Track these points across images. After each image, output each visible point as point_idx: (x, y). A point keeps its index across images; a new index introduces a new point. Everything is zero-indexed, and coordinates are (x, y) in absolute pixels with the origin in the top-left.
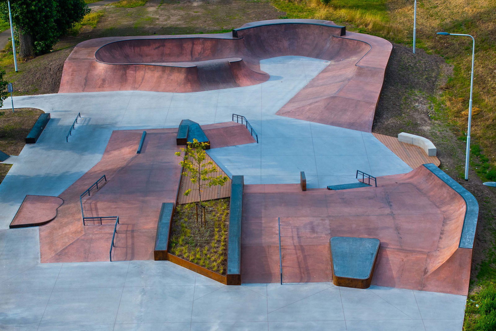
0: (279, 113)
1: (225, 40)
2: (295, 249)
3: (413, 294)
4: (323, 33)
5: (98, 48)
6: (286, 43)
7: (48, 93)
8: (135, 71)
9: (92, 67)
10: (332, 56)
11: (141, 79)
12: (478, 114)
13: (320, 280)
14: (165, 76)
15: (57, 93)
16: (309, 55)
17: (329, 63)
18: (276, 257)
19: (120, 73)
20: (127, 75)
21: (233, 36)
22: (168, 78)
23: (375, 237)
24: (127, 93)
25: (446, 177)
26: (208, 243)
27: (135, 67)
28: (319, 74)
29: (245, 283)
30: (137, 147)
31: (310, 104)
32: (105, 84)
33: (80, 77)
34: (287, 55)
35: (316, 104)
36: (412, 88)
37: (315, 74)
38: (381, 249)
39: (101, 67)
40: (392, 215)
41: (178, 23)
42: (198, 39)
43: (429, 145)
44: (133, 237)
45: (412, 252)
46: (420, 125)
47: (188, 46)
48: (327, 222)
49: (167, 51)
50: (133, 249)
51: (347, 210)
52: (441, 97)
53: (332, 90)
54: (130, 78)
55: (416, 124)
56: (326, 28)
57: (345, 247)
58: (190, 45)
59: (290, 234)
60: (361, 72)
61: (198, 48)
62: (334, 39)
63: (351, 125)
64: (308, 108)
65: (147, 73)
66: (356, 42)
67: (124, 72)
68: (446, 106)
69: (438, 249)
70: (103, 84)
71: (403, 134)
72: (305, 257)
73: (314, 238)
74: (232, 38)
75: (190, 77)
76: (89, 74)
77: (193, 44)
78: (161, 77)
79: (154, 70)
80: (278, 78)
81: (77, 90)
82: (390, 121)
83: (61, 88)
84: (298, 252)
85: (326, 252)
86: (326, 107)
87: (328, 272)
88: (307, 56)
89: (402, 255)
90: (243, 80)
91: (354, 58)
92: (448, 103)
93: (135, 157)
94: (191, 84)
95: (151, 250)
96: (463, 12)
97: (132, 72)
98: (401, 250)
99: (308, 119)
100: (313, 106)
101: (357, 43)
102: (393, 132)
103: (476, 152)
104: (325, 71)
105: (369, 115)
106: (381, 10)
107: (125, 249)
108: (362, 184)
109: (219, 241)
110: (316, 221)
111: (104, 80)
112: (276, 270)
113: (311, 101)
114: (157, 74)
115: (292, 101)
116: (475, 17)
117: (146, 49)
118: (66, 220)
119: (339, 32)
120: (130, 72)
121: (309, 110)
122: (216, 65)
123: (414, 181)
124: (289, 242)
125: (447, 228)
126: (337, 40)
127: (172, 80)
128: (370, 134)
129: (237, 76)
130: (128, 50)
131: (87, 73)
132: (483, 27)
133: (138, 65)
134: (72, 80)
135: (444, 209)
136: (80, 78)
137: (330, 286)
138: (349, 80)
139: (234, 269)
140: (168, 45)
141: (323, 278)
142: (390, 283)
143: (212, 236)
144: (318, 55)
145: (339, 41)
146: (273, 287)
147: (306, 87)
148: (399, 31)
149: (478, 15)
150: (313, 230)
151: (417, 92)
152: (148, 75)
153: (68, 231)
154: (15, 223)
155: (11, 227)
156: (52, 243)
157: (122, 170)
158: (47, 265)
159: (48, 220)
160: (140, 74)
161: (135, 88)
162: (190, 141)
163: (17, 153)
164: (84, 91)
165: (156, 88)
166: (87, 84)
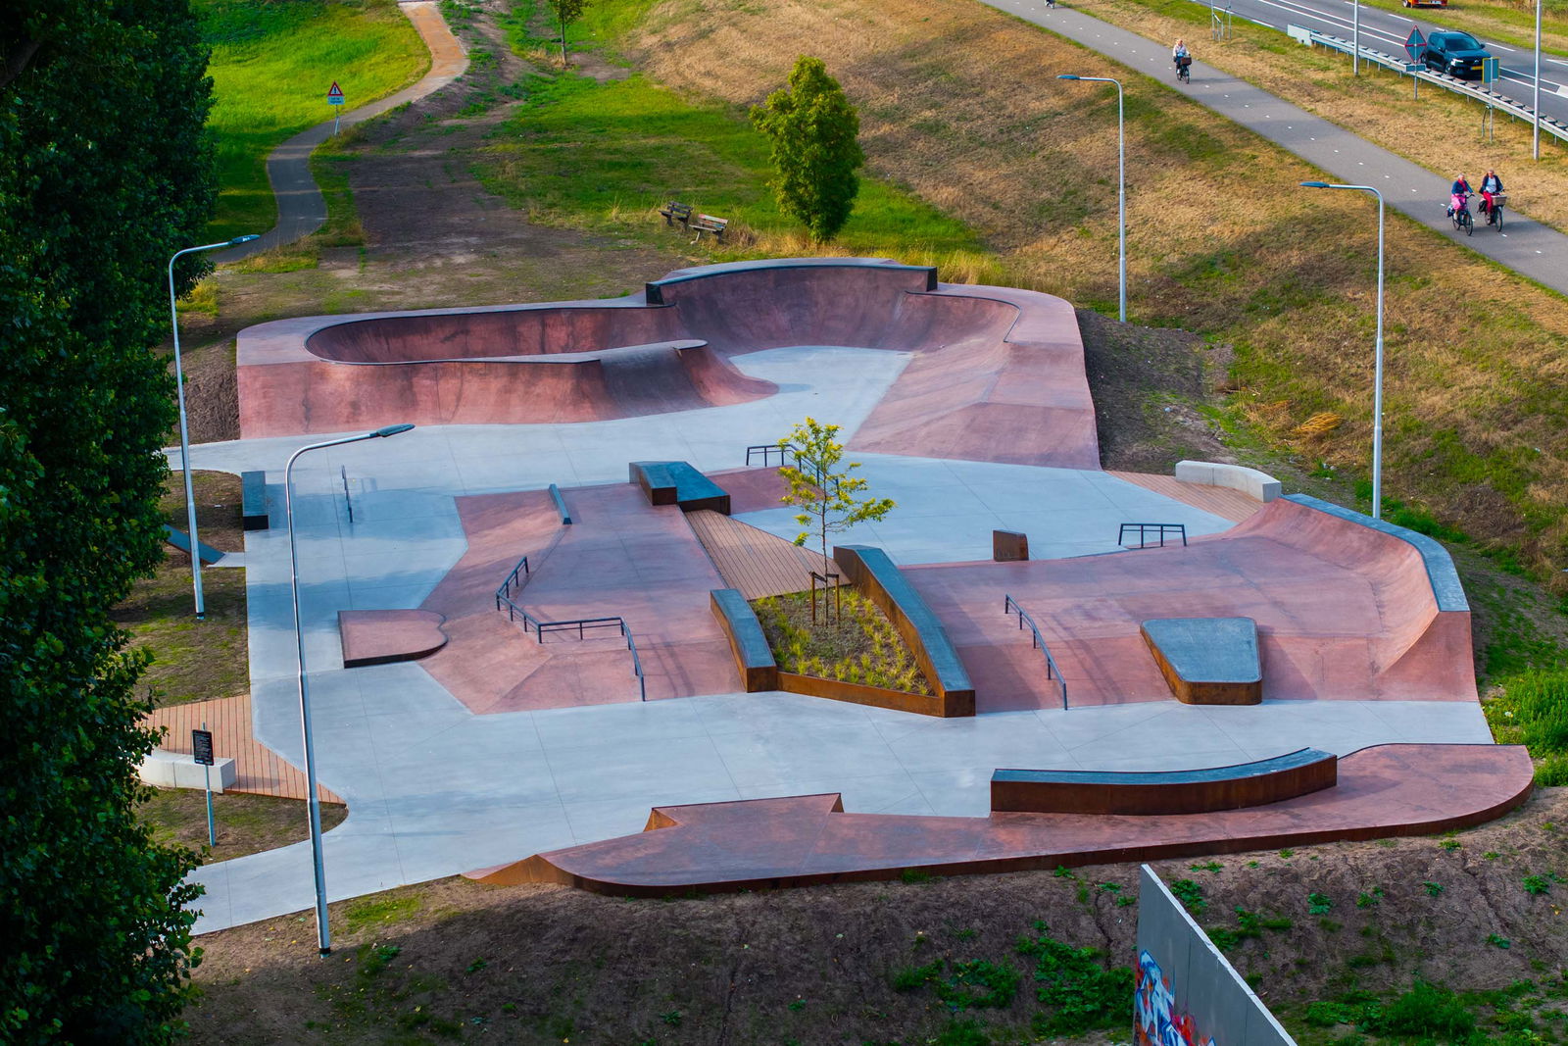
0: (851, 447)
1: (629, 311)
2: (1070, 647)
3: (1364, 706)
4: (877, 288)
5: (302, 337)
8: (436, 379)
11: (454, 398)
12: (1336, 428)
13: (1145, 699)
14: (521, 388)
15: (238, 438)
16: (850, 343)
18: (1032, 664)
19: (399, 383)
20: (415, 389)
21: (648, 302)
22: (527, 393)
25: (1346, 512)
26: (862, 649)
27: (435, 369)
28: (901, 375)
29: (982, 712)
30: (556, 514)
31: (926, 424)
32: (360, 414)
33: (289, 399)
34: (791, 344)
35: (941, 423)
36: (1154, 387)
37: (889, 376)
38: (1261, 635)
39: (341, 374)
40: (1249, 584)
42: (558, 310)
43: (1260, 477)
47: (530, 332)
49: (476, 344)
50: (684, 676)
51: (1144, 584)
54: (424, 398)
56: (887, 274)
57: (1181, 635)
58: (537, 329)
60: (1023, 354)
61: (559, 335)
62: (910, 300)
63: (1048, 460)
64: (923, 432)
65: (469, 381)
66: (971, 301)
67: (405, 382)
69: (1386, 628)
71: (1186, 463)
72: (1095, 659)
73: (1100, 628)
74: (645, 305)
75: (586, 387)
76: (310, 393)
77: (545, 326)
78: (507, 391)
79: (485, 374)
80: (801, 388)
81: (287, 431)
82: (1135, 448)
83: (243, 427)
84: (1077, 651)
85: (1139, 649)
86: (968, 426)
87: (1160, 684)
88: (845, 346)
90: (721, 394)
92: (1253, 415)
93: (564, 531)
94: (591, 403)
95: (730, 672)
96: (1207, 236)
97: (428, 382)
99: (934, 454)
100: (934, 426)
101: (975, 305)
102: (1152, 467)
107: (665, 678)
109: (886, 647)
110: (1088, 603)
112: (1042, 686)
113: (925, 418)
114: (496, 384)
115: (869, 425)
116: (1243, 244)
117: (419, 342)
119: (921, 281)
120: (423, 383)
122: (647, 357)
124: (1051, 638)
125: (1387, 597)
126: (920, 300)
127: (538, 395)
128: (1101, 473)
129: (701, 382)
130: (372, 345)
131: (305, 392)
133: (441, 365)
134: (270, 407)
136: (290, 404)
137: (1177, 706)
138: (998, 373)
139: (956, 681)
140: (478, 330)
141: (1159, 695)
142: (1303, 694)
143: (866, 637)
144: (875, 341)
146: (1052, 715)
150: (1090, 616)
152: (472, 386)
153: (502, 657)
154: (355, 656)
155: (349, 664)
156: (474, 682)
157: (550, 552)
158: (492, 717)
159: (432, 647)
160: (448, 386)
161: (443, 421)
162: (684, 498)
163: (237, 547)
164: (307, 432)
165: (499, 417)
166: (311, 415)
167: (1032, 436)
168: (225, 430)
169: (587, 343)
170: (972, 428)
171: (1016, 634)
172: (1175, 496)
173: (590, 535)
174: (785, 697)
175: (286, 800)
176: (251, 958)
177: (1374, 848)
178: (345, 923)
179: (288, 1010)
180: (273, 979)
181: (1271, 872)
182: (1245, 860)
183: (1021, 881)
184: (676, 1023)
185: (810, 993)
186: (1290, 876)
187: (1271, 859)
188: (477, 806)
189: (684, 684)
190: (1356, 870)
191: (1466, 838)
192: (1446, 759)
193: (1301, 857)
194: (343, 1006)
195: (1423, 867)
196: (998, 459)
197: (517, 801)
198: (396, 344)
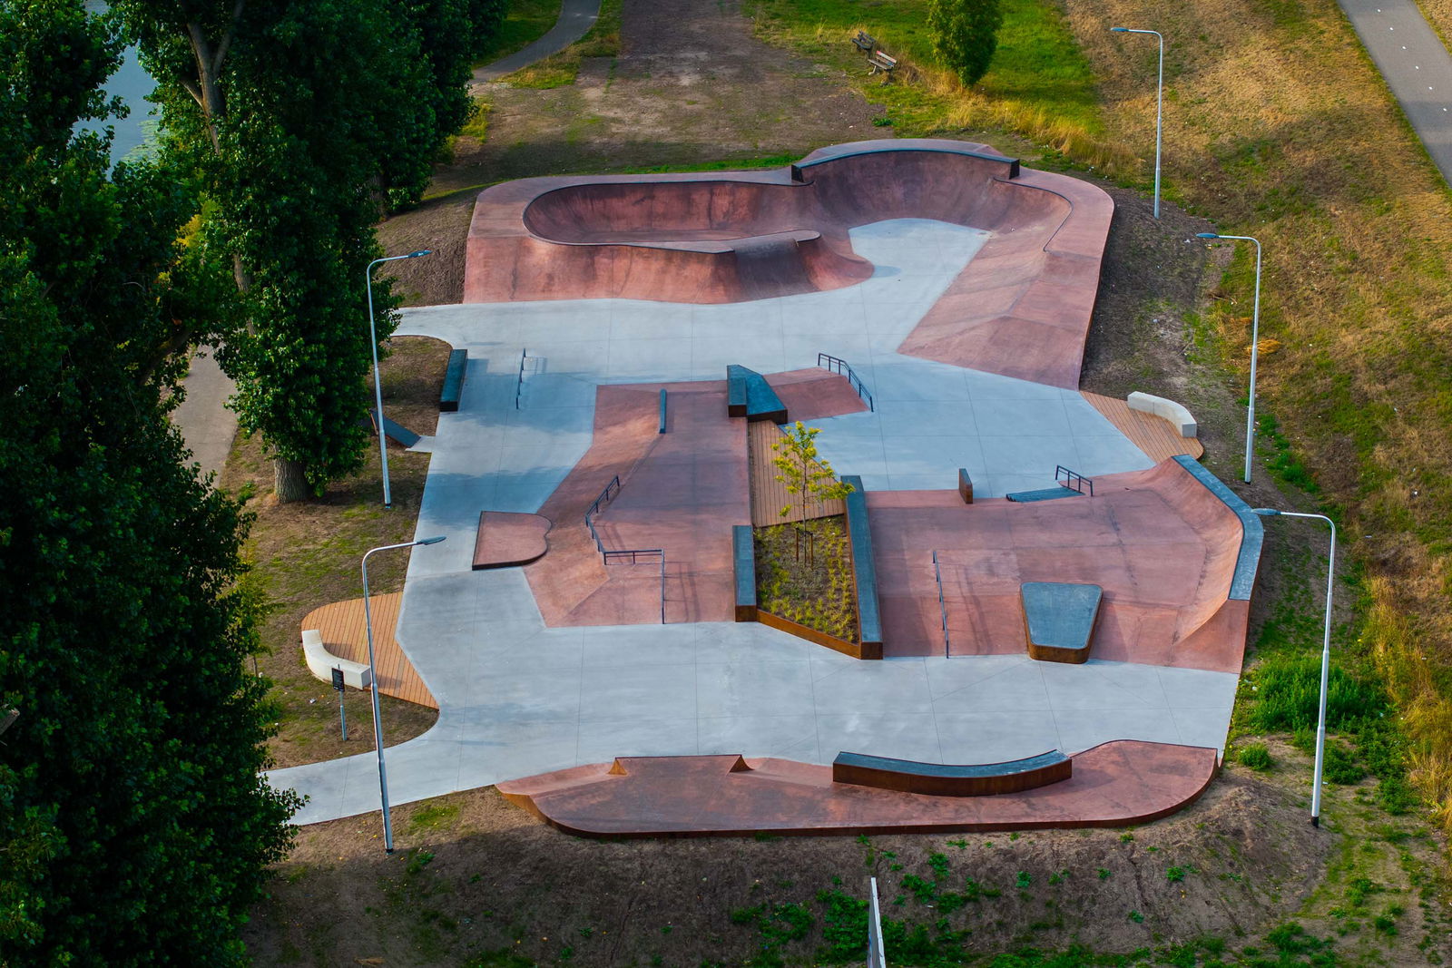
0: (903, 349)
1: (777, 188)
2: (966, 603)
3: (1155, 672)
4: (973, 172)
5: (524, 205)
6: (898, 192)
7: (442, 302)
8: (612, 258)
9: (523, 247)
10: (992, 221)
11: (625, 274)
12: (1275, 353)
13: (1008, 651)
14: (673, 269)
15: (461, 302)
16: (946, 218)
17: (988, 235)
18: (935, 615)
19: (584, 260)
20: (596, 265)
21: (793, 180)
22: (678, 274)
23: (1092, 582)
25: (1213, 480)
26: (821, 592)
27: (612, 251)
28: (971, 262)
29: (888, 656)
30: (658, 421)
31: (961, 333)
32: (553, 285)
33: (503, 269)
34: (902, 216)
35: (972, 333)
36: (1153, 295)
37: (962, 262)
38: (1104, 601)
39: (543, 249)
40: (1120, 545)
42: (723, 183)
43: (1183, 417)
44: (690, 584)
45: (1155, 606)
46: (1167, 374)
47: (701, 198)
48: (1013, 557)
49: (659, 208)
50: (696, 603)
51: (1043, 538)
52: (1208, 313)
53: (1000, 302)
54: (602, 273)
55: (1161, 373)
56: (980, 162)
57: (1046, 598)
58: (706, 197)
59: (954, 579)
60: (1056, 264)
61: (722, 202)
62: (996, 186)
63: (1042, 376)
64: (957, 340)
65: (635, 261)
66: (1041, 192)
67: (589, 261)
68: (1217, 332)
69: (1196, 601)
70: (549, 285)
71: (1136, 394)
72: (981, 614)
73: (994, 584)
74: (790, 182)
75: (721, 272)
76: (519, 264)
77: (712, 194)
78: (664, 272)
80: (890, 271)
81: (499, 297)
82: (1112, 367)
83: (467, 293)
84: (970, 607)
85: (1014, 607)
86: (991, 338)
87: (1021, 639)
88: (943, 220)
89: (1138, 611)
90: (825, 279)
91: (1037, 228)
92: (1221, 328)
93: (658, 441)
94: (724, 285)
95: (728, 602)
96: (1256, 119)
97: (605, 260)
98: (1137, 603)
99: (960, 362)
100: (966, 335)
101: (1043, 195)
102: (1118, 389)
103: (1268, 428)
104: (981, 255)
105: (1075, 355)
106: (1087, 102)
107: (683, 605)
108: (1067, 490)
109: (839, 590)
110: (995, 556)
111: (550, 277)
112: (937, 635)
113: (963, 325)
114: (656, 265)
115: (925, 323)
116: (1280, 133)
117: (617, 204)
118: (567, 556)
119: (1006, 170)
120: (602, 261)
121: (960, 344)
122: (772, 247)
123: (1157, 485)
124: (953, 592)
125: (1210, 567)
126: (1002, 186)
127: (686, 277)
128: (1077, 394)
129: (812, 268)
130: (580, 206)
131: (516, 263)
132: (1295, 158)
133: (616, 247)
134: (488, 275)
135: (1207, 534)
136: (503, 273)
137: (1024, 661)
138: (1032, 280)
139: (872, 634)
140: (662, 196)
141: (1014, 648)
142: (1119, 655)
143: (826, 581)
144: (965, 218)
145: (1007, 189)
146: (935, 663)
147: (948, 293)
148: (1126, 160)
149: (1286, 130)
150: (991, 572)
151: (1161, 305)
152: (639, 266)
153: (578, 574)
154: (481, 562)
155: (475, 568)
156: (554, 594)
157: (641, 465)
158: (558, 631)
159: (535, 556)
160: (621, 264)
161: (613, 294)
162: (752, 411)
163: (431, 430)
164: (512, 299)
165: (655, 294)
166: (517, 284)
167: (1035, 352)
168: (454, 293)
169: (743, 211)
170: (994, 341)
171: (932, 586)
172: (1120, 426)
173: (671, 445)
174: (759, 628)
175: (402, 701)
176: (346, 850)
177: (1074, 835)
179: (357, 894)
180: (356, 869)
181: (1000, 852)
182: (985, 839)
183: (834, 844)
184: (589, 936)
185: (677, 921)
186: (1010, 856)
187: (1002, 841)
188: (525, 719)
189: (694, 612)
190: (1055, 852)
192: (1159, 757)
193: (1024, 840)
194: (393, 897)
195: (1102, 855)
196: (1004, 371)
197: (553, 717)
198: (598, 205)
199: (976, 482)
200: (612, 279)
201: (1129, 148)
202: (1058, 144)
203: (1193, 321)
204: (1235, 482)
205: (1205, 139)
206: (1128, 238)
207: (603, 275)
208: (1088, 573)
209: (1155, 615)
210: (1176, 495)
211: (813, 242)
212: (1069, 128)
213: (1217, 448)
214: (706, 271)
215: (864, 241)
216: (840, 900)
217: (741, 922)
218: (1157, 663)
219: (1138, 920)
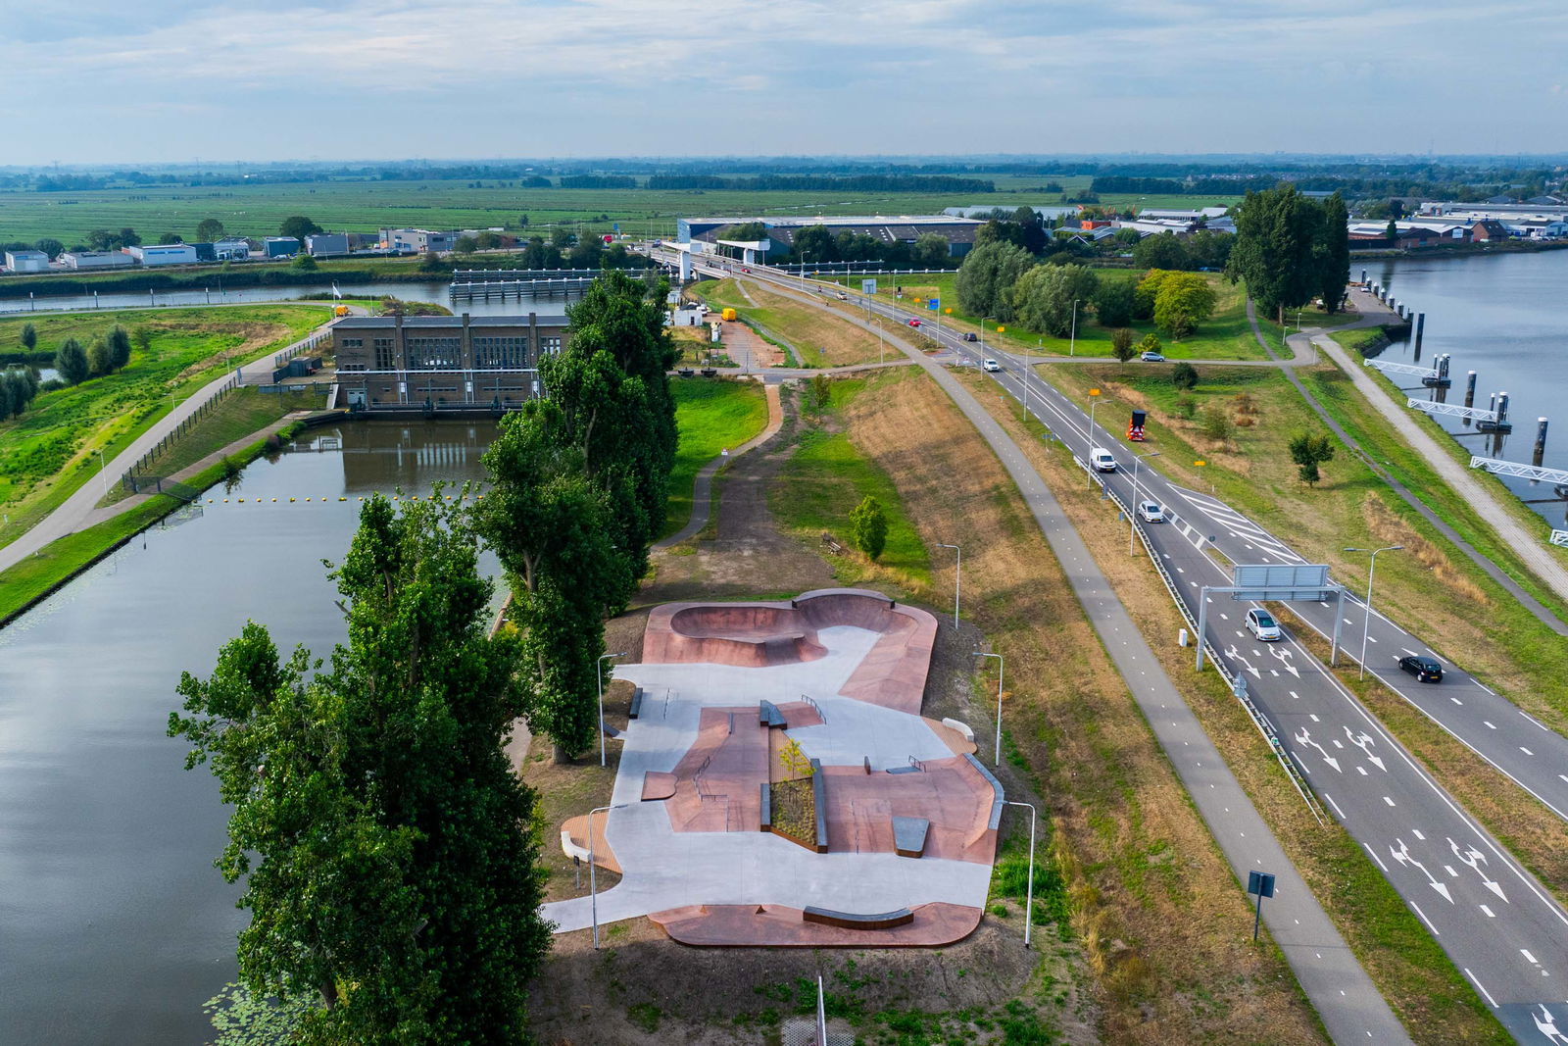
0: (841, 693)
1: (785, 611)
2: (867, 826)
3: (954, 864)
4: (873, 606)
5: (671, 616)
6: (840, 613)
7: (634, 663)
8: (710, 644)
9: (669, 638)
10: (882, 628)
11: (715, 652)
12: (1010, 699)
13: (885, 851)
14: (737, 651)
15: (641, 663)
16: (862, 626)
17: (880, 635)
18: (852, 832)
19: (697, 645)
22: (740, 652)
23: (925, 817)
24: (704, 665)
25: (981, 766)
26: (800, 819)
27: (710, 640)
28: (873, 648)
29: (830, 852)
30: (728, 727)
31: (867, 685)
33: (661, 648)
34: (842, 624)
35: (872, 686)
36: (955, 668)
37: (868, 649)
38: (930, 827)
39: (679, 639)
40: (938, 797)
41: (734, 578)
42: (760, 608)
43: (968, 732)
44: (741, 812)
45: (954, 830)
46: (962, 708)
47: (751, 614)
48: (889, 803)
49: (732, 618)
50: (743, 822)
51: (902, 793)
52: (980, 677)
53: (885, 671)
55: (958, 708)
56: (877, 601)
57: (901, 825)
58: (753, 614)
59: (861, 814)
60: (910, 653)
61: (761, 617)
62: (884, 612)
63: (904, 708)
64: (865, 689)
65: (721, 645)
66: (905, 616)
68: (983, 687)
69: (972, 828)
70: (682, 656)
71: (946, 720)
72: (873, 832)
73: (879, 816)
74: (791, 608)
75: (759, 653)
76: (668, 646)
77: (756, 613)
78: (733, 651)
79: (727, 644)
80: (836, 653)
81: (658, 661)
82: (936, 705)
83: (644, 658)
84: (869, 828)
85: (889, 829)
86: (881, 688)
87: (892, 845)
88: (860, 627)
89: (946, 833)
90: (806, 656)
91: (902, 633)
92: (986, 685)
93: (728, 738)
94: (760, 659)
95: (757, 823)
97: (707, 645)
98: (945, 829)
99: (867, 700)
100: (870, 687)
101: (905, 618)
102: (938, 715)
103: (1006, 737)
104: (877, 645)
105: (919, 698)
106: (926, 569)
107: (737, 823)
108: (915, 768)
109: (808, 818)
110: (881, 802)
111: (682, 653)
112: (853, 842)
113: (868, 682)
114: (730, 648)
115: (851, 679)
116: (1013, 589)
117: (713, 616)
118: (684, 796)
119: (889, 605)
120: (705, 645)
121: (867, 691)
122: (782, 641)
123: (955, 767)
124: (861, 820)
125: (980, 810)
126: (887, 612)
127: (743, 655)
128: (919, 718)
129: (801, 651)
130: (697, 617)
131: (666, 645)
134: (654, 650)
135: (978, 793)
136: (661, 650)
137: (893, 856)
138: (900, 660)
139: (823, 842)
140: (733, 613)
141: (890, 850)
142: (937, 855)
143: (802, 813)
144: (870, 626)
145: (889, 614)
146: (852, 856)
147: (861, 665)
148: (944, 599)
150: (879, 811)
151: (958, 673)
152: (722, 648)
153: (689, 805)
154: (645, 797)
155: (642, 800)
156: (678, 815)
157: (720, 750)
158: (679, 834)
159: (670, 795)
160: (714, 647)
161: (709, 661)
162: (771, 724)
163: (625, 729)
164: (664, 662)
165: (728, 662)
166: (667, 655)
167: (900, 696)
168: (637, 658)
169: (769, 621)
170: (882, 690)
171: (850, 817)
172: (939, 735)
173: (735, 741)
174: (770, 835)
175: (606, 869)
176: (577, 946)
177: (914, 952)
178: (606, 934)
179: (581, 971)
180: (581, 958)
181: (880, 960)
182: (873, 952)
183: (803, 954)
184: (687, 997)
185: (729, 991)
186: (884, 962)
187: (881, 954)
188: (662, 881)
189: (741, 826)
190: (906, 961)
191: (946, 951)
192: (954, 912)
193: (891, 953)
194: (597, 973)
195: (927, 962)
196: (887, 706)
197: (675, 880)
198: (705, 616)
199: (872, 763)
200: (709, 654)
201: (945, 593)
202: (913, 590)
203: (973, 682)
204: (990, 765)
205: (979, 590)
206: (943, 640)
207: (706, 651)
208: (923, 812)
209: (953, 834)
210: (964, 773)
211: (801, 639)
212: (918, 583)
213: (983, 746)
214: (752, 651)
215: (825, 637)
216: (805, 982)
217: (759, 992)
218: (954, 859)
219: (944, 996)
